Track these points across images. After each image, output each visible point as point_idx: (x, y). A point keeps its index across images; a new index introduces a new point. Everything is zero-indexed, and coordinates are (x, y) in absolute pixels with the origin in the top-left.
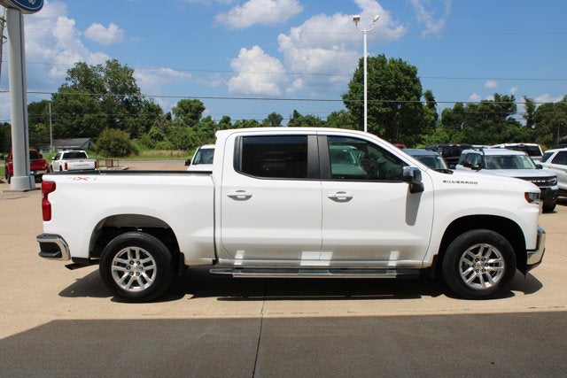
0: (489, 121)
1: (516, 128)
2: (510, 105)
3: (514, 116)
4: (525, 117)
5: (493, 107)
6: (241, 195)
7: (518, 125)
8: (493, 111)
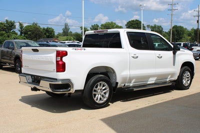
0: (4, 32)
1: (16, 35)
2: (13, 25)
3: (15, 30)
4: (19, 31)
5: (5, 26)
6: (135, 56)
7: (17, 34)
8: (5, 27)
